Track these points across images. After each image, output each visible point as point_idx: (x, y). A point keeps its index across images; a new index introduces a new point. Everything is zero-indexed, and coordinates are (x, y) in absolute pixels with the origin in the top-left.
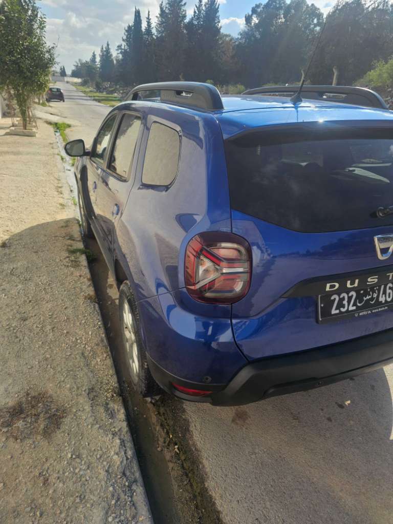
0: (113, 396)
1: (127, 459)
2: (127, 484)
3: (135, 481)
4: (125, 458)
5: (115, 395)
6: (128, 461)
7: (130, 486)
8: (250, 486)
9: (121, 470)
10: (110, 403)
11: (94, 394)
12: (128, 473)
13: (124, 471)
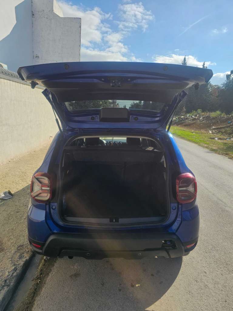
0: (29, 251)
1: (12, 276)
2: (3, 285)
3: (8, 286)
4: (11, 275)
5: (30, 251)
6: (12, 277)
7: (3, 286)
8: (53, 305)
9: (5, 279)
10: (25, 253)
11: (22, 248)
12: (7, 281)
13: (6, 280)
